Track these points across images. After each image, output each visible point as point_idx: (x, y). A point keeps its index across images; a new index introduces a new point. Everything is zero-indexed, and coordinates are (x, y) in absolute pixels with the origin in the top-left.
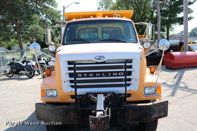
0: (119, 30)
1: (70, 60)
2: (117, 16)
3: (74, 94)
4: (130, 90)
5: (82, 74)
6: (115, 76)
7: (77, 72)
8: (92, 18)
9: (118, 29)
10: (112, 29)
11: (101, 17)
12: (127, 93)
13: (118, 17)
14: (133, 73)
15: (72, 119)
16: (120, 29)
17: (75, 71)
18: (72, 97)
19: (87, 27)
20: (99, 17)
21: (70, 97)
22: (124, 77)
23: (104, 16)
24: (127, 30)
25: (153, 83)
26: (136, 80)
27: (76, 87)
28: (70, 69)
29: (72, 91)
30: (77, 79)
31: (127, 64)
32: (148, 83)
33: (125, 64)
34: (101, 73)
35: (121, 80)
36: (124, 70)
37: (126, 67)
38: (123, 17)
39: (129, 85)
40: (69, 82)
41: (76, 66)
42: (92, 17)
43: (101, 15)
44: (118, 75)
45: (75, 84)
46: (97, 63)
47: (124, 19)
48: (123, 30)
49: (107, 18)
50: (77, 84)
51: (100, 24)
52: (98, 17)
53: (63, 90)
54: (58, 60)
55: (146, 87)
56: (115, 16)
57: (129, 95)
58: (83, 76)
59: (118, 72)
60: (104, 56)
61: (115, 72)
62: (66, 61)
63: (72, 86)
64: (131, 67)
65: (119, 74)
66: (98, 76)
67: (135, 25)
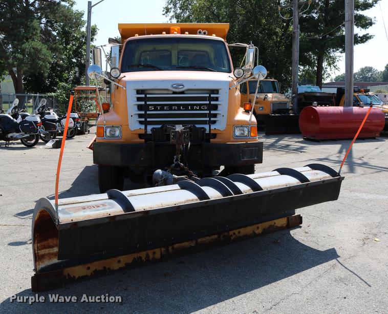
0: (207, 55)
1: (140, 87)
2: (202, 32)
3: (143, 132)
4: (215, 129)
5: (155, 106)
6: (196, 110)
7: (148, 103)
8: (164, 35)
9: (205, 53)
10: (195, 53)
11: (178, 33)
12: (212, 132)
13: (205, 34)
14: (219, 107)
15: (142, 159)
16: (206, 52)
17: (146, 103)
18: (140, 136)
19: (154, 48)
20: (176, 33)
21: (137, 136)
22: (208, 112)
23: (182, 31)
24: (218, 55)
25: (245, 121)
26: (223, 116)
27: (146, 123)
28: (139, 99)
29: (140, 129)
30: (148, 112)
31: (212, 96)
32: (238, 121)
33: (210, 95)
34: (179, 106)
35: (204, 115)
36: (208, 102)
37: (211, 99)
38: (211, 35)
39: (214, 122)
40: (137, 116)
41: (148, 96)
42: (164, 33)
43: (178, 29)
44: (200, 109)
45: (146, 119)
46: (174, 93)
47: (214, 37)
48: (212, 56)
49: (187, 35)
50: (148, 120)
51: (176, 44)
52: (173, 33)
53: (130, 126)
54: (124, 88)
55: (237, 127)
56: (200, 33)
57: (215, 136)
58: (156, 109)
59: (200, 105)
60: (184, 84)
61: (197, 105)
62: (135, 89)
63: (141, 122)
64: (217, 99)
65: (202, 107)
66: (175, 110)
67: (229, 47)
